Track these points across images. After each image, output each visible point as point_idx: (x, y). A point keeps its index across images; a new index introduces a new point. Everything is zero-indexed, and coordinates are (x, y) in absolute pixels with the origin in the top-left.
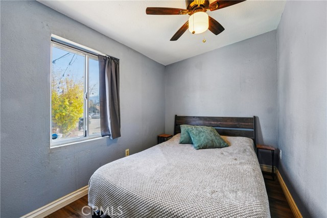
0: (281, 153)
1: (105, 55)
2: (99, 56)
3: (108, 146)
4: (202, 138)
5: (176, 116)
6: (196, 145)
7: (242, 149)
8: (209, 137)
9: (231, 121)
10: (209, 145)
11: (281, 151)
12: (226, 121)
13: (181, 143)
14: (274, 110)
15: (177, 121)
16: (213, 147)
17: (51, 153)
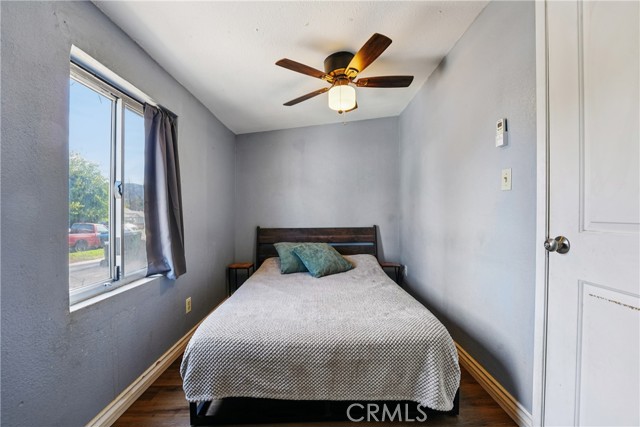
0: (406, 269)
1: (154, 104)
2: (145, 105)
3: (162, 293)
4: (322, 261)
5: (258, 228)
6: (315, 272)
7: (371, 269)
8: (330, 258)
9: (347, 233)
10: (332, 270)
11: (406, 267)
12: (340, 234)
13: (286, 272)
14: (394, 217)
15: (261, 237)
16: (337, 271)
17: (72, 322)
